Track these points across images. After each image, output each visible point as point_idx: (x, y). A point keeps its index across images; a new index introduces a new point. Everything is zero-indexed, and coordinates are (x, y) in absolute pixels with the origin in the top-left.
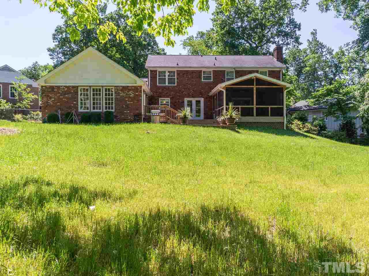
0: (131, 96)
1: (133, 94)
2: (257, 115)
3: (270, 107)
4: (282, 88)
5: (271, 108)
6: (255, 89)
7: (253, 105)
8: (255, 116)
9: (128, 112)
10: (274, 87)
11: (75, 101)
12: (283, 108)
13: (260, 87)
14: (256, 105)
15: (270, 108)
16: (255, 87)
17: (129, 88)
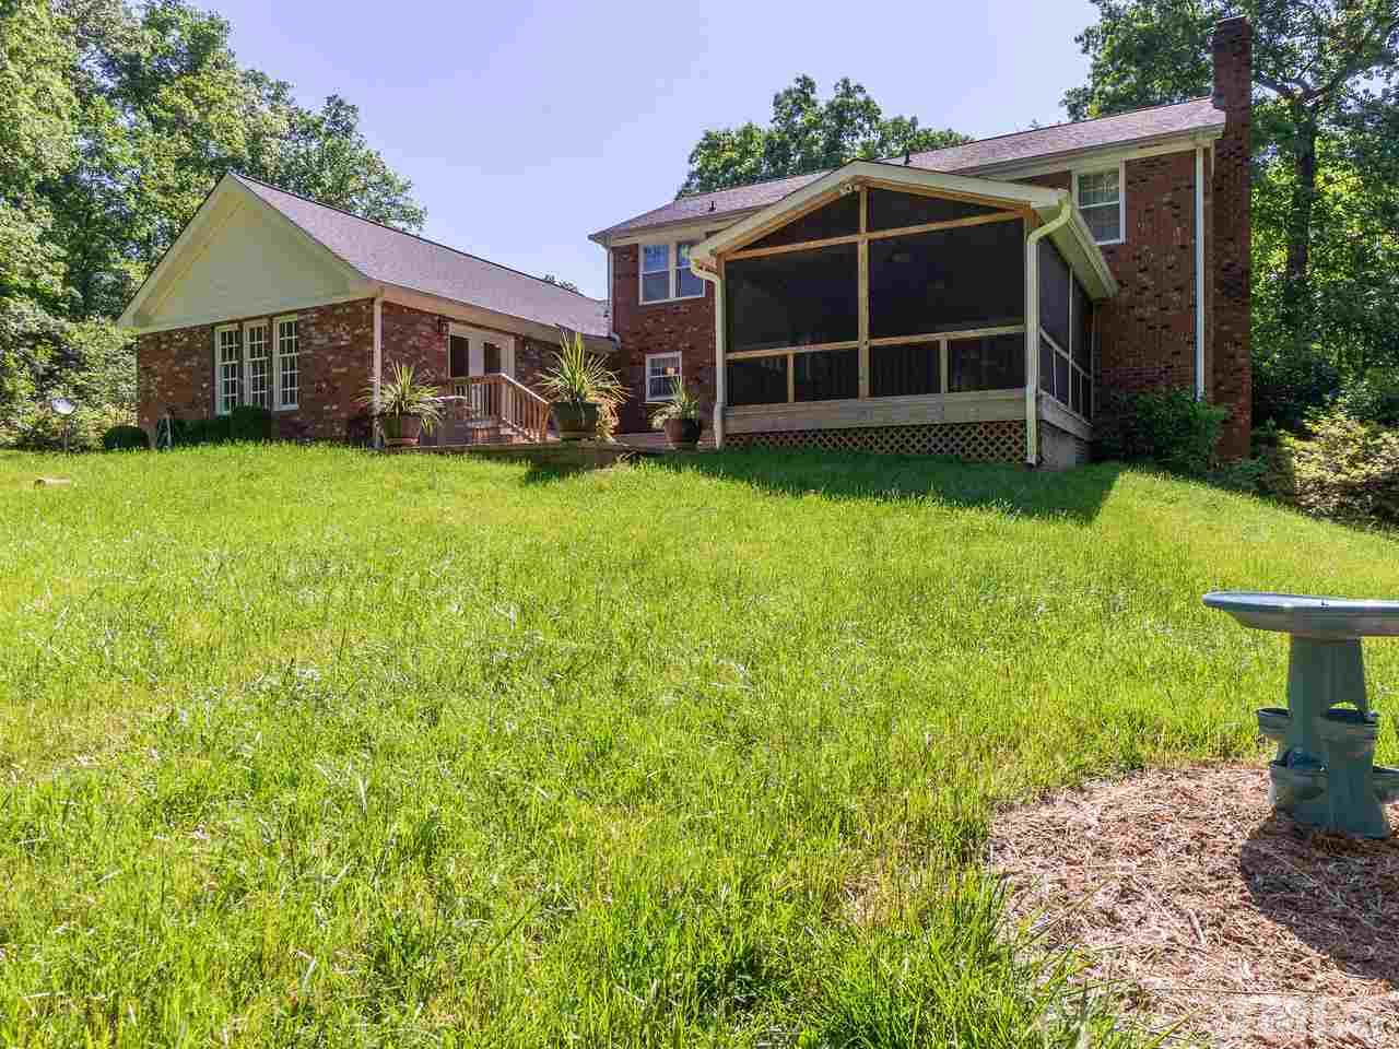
0: (343, 343)
1: (348, 333)
2: (875, 392)
3: (942, 338)
4: (1019, 222)
5: (951, 343)
6: (863, 249)
7: (855, 338)
8: (867, 393)
9: (335, 407)
10: (967, 222)
11: (205, 379)
12: (1021, 339)
13: (890, 233)
14: (873, 334)
15: (944, 347)
16: (862, 240)
17: (337, 312)
